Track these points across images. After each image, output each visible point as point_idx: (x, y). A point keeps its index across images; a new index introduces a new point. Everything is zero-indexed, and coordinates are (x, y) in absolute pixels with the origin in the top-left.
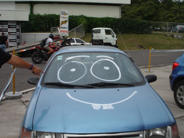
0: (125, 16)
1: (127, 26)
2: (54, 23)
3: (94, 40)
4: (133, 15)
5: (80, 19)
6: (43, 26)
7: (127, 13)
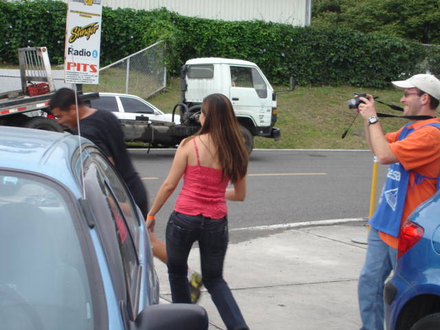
0: (340, 20)
1: (331, 59)
2: (56, 34)
3: (191, 104)
4: (367, 21)
5: (152, 25)
6: (11, 44)
7: (345, 9)
